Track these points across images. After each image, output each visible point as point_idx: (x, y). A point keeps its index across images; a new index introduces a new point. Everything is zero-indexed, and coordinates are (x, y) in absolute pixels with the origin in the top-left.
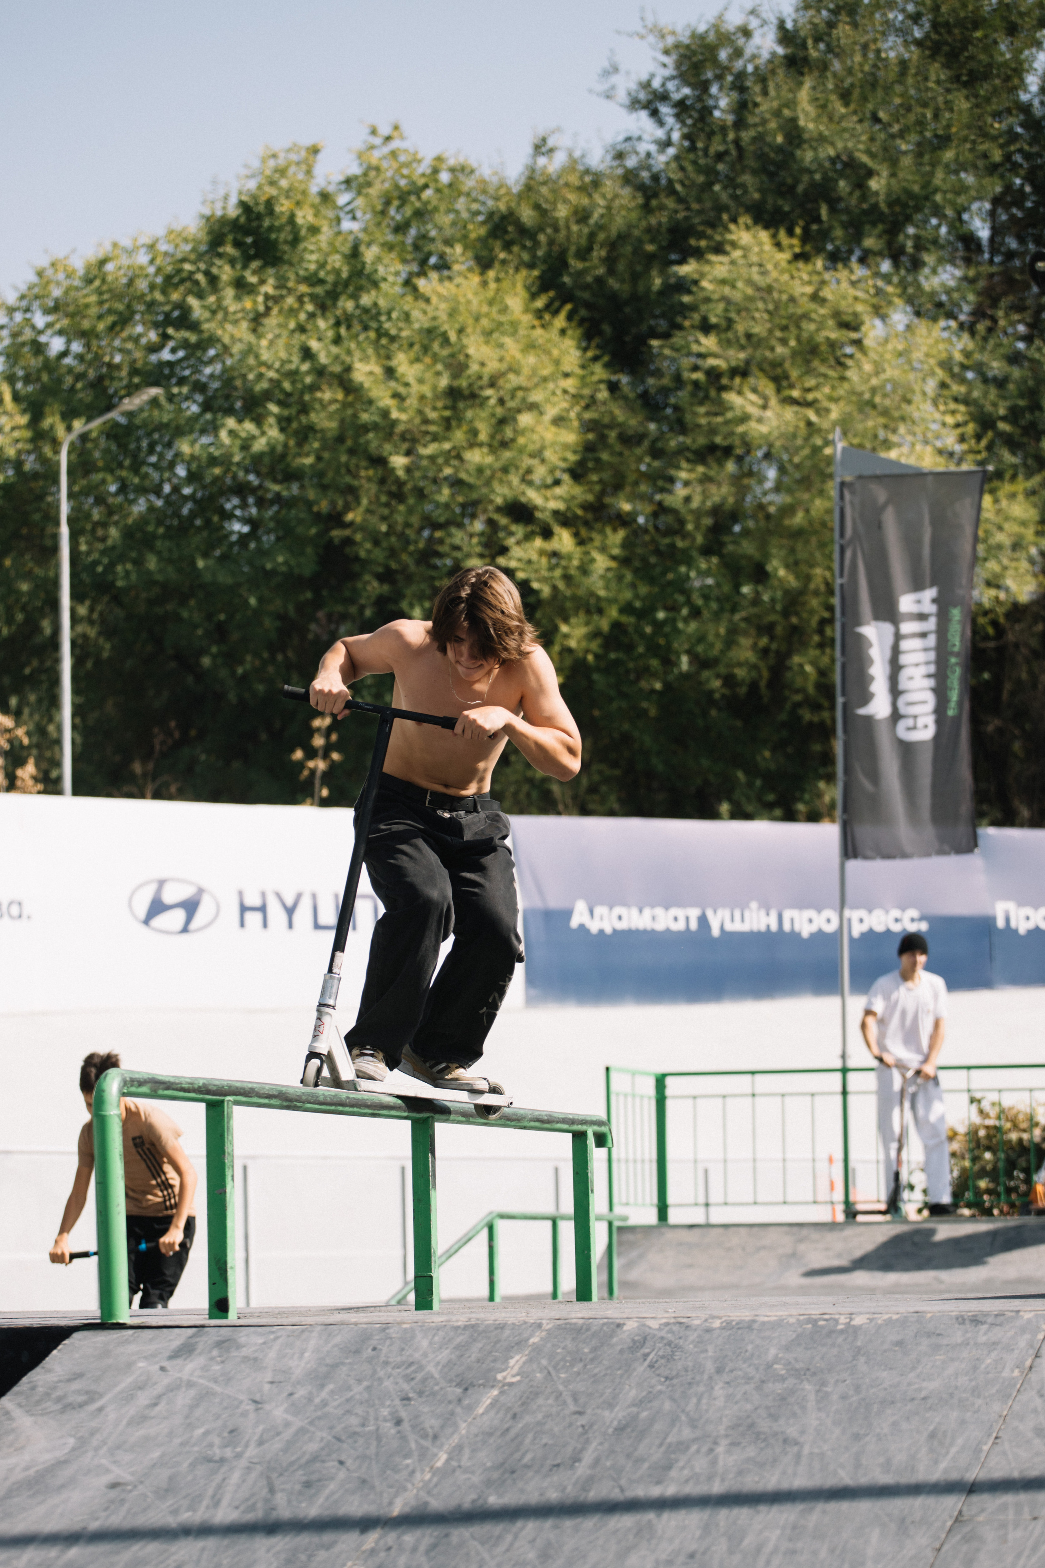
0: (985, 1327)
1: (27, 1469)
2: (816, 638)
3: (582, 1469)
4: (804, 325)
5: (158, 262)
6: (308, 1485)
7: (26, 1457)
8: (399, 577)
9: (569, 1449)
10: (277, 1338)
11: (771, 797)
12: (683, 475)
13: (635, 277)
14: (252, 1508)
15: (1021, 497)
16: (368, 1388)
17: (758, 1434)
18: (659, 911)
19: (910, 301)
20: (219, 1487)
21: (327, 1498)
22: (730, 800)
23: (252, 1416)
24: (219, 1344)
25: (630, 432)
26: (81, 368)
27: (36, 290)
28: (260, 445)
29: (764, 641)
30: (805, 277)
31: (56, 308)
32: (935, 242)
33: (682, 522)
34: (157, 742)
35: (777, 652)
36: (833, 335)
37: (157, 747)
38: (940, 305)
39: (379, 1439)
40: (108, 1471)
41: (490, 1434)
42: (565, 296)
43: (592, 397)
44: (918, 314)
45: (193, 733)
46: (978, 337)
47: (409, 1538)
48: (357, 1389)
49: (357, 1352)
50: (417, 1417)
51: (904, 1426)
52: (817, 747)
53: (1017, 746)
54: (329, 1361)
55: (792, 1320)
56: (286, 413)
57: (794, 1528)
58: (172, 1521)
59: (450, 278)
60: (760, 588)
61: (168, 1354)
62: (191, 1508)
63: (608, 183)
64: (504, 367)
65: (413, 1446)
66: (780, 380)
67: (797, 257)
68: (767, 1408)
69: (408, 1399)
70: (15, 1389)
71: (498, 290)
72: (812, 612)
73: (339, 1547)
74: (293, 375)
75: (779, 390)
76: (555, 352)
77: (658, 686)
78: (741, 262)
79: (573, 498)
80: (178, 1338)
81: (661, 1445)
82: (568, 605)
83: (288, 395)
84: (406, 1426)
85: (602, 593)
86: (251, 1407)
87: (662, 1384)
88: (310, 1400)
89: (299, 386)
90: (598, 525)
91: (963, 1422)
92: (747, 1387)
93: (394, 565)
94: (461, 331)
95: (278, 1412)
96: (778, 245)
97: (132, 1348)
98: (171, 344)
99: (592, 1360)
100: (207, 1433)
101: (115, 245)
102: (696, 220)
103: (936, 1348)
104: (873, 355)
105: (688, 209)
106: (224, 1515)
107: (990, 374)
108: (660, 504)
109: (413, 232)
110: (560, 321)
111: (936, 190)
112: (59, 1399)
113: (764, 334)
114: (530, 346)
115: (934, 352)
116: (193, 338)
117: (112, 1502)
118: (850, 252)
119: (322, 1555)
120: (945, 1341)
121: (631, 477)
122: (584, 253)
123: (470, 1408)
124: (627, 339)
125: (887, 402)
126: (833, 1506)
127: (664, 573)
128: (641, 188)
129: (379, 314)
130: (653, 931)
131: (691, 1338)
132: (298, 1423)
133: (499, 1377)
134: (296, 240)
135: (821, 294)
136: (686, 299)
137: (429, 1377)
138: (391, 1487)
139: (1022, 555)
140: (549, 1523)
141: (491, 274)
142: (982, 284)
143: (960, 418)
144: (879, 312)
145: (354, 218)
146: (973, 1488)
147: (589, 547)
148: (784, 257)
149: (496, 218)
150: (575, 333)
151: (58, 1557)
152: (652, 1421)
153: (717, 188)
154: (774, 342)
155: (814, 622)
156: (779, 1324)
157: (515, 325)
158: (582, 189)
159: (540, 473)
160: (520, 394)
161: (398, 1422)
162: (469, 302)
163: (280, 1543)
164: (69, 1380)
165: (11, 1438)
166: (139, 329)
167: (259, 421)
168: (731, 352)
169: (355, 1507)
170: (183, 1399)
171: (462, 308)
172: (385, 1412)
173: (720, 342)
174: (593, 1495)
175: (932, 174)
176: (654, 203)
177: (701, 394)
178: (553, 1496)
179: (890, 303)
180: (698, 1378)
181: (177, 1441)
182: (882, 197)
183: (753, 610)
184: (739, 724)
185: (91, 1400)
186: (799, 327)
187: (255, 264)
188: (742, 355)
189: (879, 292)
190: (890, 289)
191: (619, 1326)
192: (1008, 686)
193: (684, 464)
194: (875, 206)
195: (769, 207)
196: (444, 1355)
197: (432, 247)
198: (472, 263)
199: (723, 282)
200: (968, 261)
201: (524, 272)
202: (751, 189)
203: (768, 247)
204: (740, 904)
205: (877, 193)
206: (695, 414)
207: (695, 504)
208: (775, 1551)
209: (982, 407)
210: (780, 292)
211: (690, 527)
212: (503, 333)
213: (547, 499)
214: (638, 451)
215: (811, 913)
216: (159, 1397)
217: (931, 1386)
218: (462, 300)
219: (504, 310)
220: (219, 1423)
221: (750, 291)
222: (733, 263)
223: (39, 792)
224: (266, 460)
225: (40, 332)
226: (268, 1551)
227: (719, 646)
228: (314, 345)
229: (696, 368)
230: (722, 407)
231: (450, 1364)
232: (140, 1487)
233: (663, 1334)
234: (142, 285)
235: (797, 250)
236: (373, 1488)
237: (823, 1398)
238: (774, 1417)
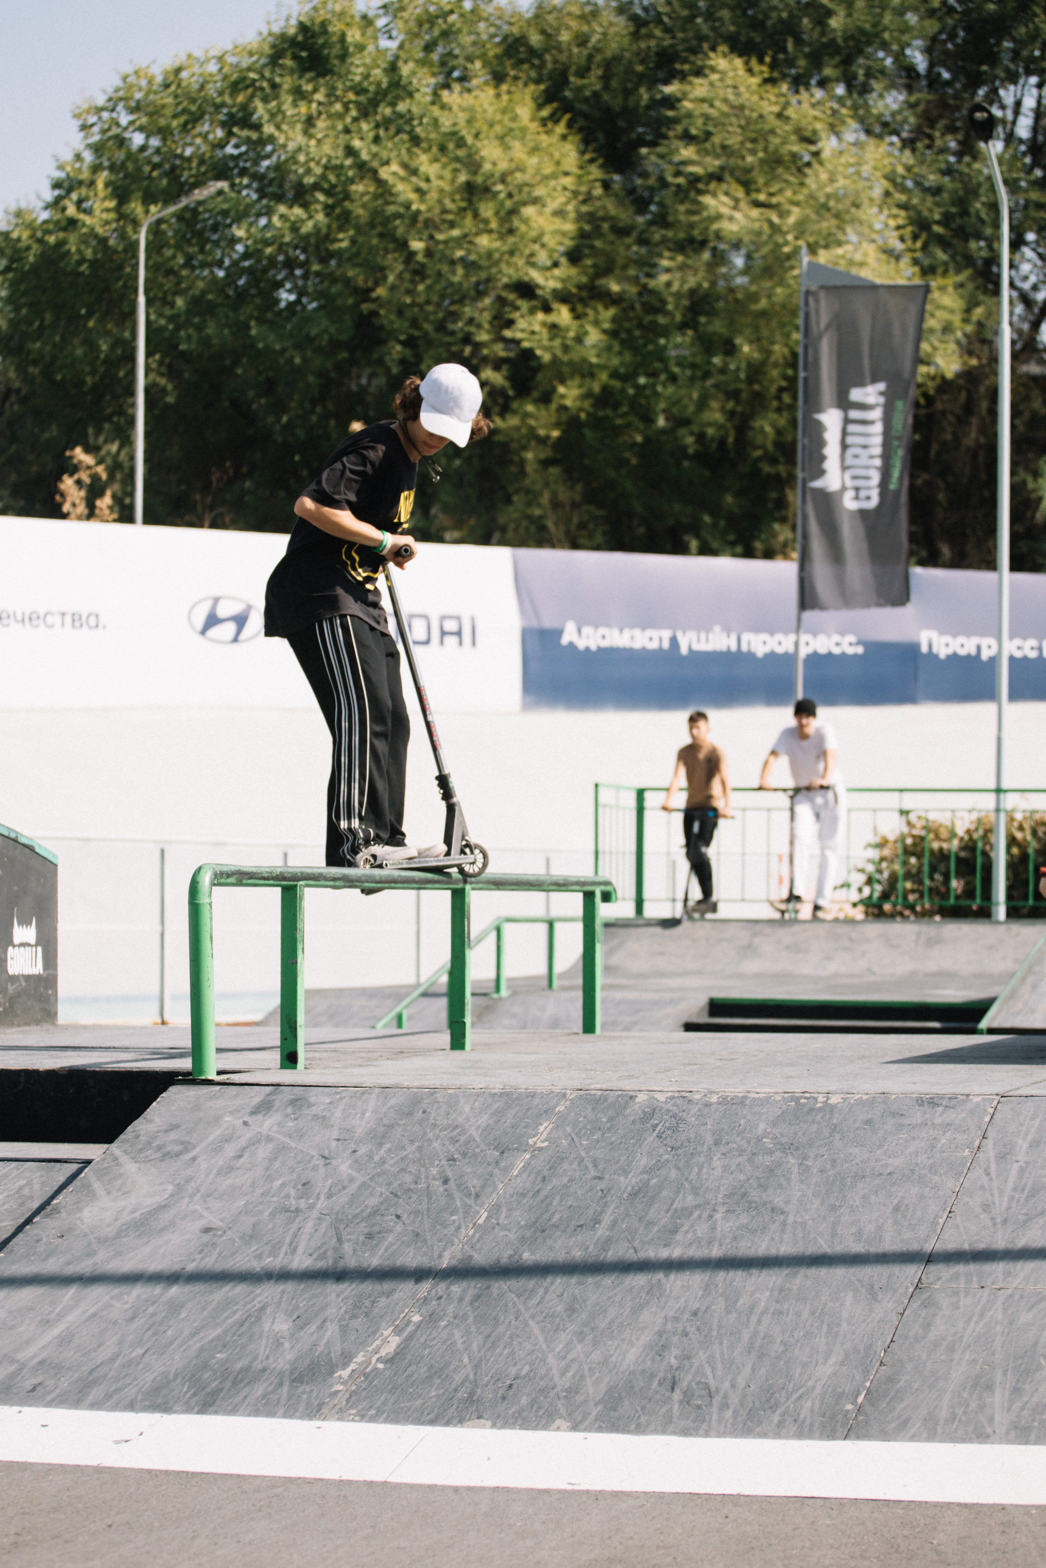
0: (941, 1109)
1: (134, 1211)
2: (775, 403)
3: (602, 1231)
4: (771, 139)
5: (225, 70)
6: (370, 1236)
7: (133, 1200)
8: (421, 342)
9: (591, 1212)
10: (341, 1099)
11: (732, 537)
12: (665, 263)
13: (627, 93)
14: (323, 1256)
15: (950, 289)
16: (419, 1148)
17: (750, 1203)
18: (637, 632)
19: (861, 120)
20: (295, 1235)
21: (386, 1250)
22: (698, 537)
23: (322, 1170)
24: (293, 1102)
25: (621, 225)
26: (156, 159)
27: (121, 94)
28: (308, 227)
29: (731, 405)
30: (773, 99)
31: (137, 109)
32: (882, 72)
33: (664, 302)
34: (214, 478)
35: (743, 414)
36: (795, 148)
37: (214, 484)
38: (885, 125)
39: (429, 1195)
40: (201, 1216)
41: (524, 1195)
42: (566, 107)
43: (589, 193)
44: (868, 132)
45: (244, 469)
46: (918, 153)
47: (456, 1288)
48: (411, 1149)
49: (410, 1114)
50: (462, 1176)
51: (873, 1198)
52: (774, 495)
53: (941, 496)
54: (386, 1122)
55: (778, 1098)
56: (330, 201)
57: (781, 1290)
58: (257, 1266)
59: (469, 91)
60: (728, 359)
61: (249, 1110)
62: (272, 1254)
63: (604, 13)
64: (513, 166)
65: (459, 1203)
66: (747, 185)
67: (766, 81)
68: (758, 1178)
69: (454, 1160)
70: (122, 1137)
71: (510, 100)
72: (772, 381)
73: (396, 1296)
74: (339, 169)
75: (748, 193)
76: (557, 155)
77: (639, 439)
78: (718, 84)
79: (569, 278)
80: (257, 1095)
81: (668, 1211)
82: (566, 369)
83: (334, 186)
84: (452, 1184)
85: (594, 360)
86: (321, 1162)
87: (668, 1153)
88: (371, 1157)
89: (343, 178)
90: (592, 303)
91: (922, 1197)
92: (740, 1159)
93: (417, 333)
94: (477, 136)
95: (344, 1168)
96: (750, 71)
97: (220, 1103)
98: (233, 141)
99: (609, 1129)
100: (283, 1185)
101: (190, 56)
102: (680, 48)
103: (900, 1126)
104: (829, 166)
105: (673, 38)
106: (300, 1262)
107: (927, 184)
108: (645, 286)
109: (440, 50)
110: (560, 129)
111: (885, 29)
112: (159, 1148)
113: (737, 147)
114: (535, 150)
115: (880, 165)
116: (254, 136)
117: (206, 1245)
118: (810, 77)
119: (383, 1301)
120: (906, 1121)
121: (620, 261)
122: (583, 72)
123: (506, 1170)
124: (619, 145)
125: (840, 207)
126: (813, 1272)
127: (645, 345)
128: (634, 18)
129: (412, 119)
130: (631, 650)
131: (693, 1112)
132: (360, 1178)
133: (531, 1142)
134: (343, 56)
135: (786, 113)
136: (670, 113)
137: (471, 1139)
138: (440, 1241)
139: (952, 338)
140: (574, 1280)
141: (504, 87)
142: (921, 108)
143: (901, 222)
144: (834, 129)
145: (390, 38)
146: (930, 1259)
147: (583, 321)
148: (755, 81)
149: (510, 40)
150: (575, 138)
151: (161, 1295)
152: (660, 1187)
153: (699, 20)
154: (744, 152)
155: (773, 390)
156: (766, 1101)
157: (524, 130)
158: (583, 17)
159: (543, 258)
160: (526, 189)
161: (446, 1181)
162: (485, 111)
163: (347, 1289)
164: (167, 1131)
165: (119, 1182)
166: (206, 127)
167: (305, 206)
168: (708, 160)
169: (410, 1259)
170: (263, 1152)
171: (478, 116)
172: (434, 1171)
173: (698, 152)
174: (610, 1255)
175: (881, 15)
176: (643, 31)
177: (681, 196)
178: (577, 1254)
179: (843, 123)
180: (699, 1149)
181: (259, 1191)
182: (839, 34)
183: (723, 378)
184: (707, 473)
185: (186, 1151)
186: (766, 140)
187: (308, 75)
188: (717, 163)
189: (834, 112)
190: (844, 111)
191: (632, 1098)
192: (935, 447)
193: (667, 254)
194: (833, 41)
195: (743, 39)
196: (484, 1120)
197: (455, 62)
198: (489, 77)
199: (703, 100)
200: (909, 89)
201: (532, 87)
202: (727, 23)
203: (741, 72)
204: (705, 627)
205: (834, 30)
206: (677, 211)
207: (675, 287)
208: (765, 1311)
209: (919, 213)
210: (752, 110)
211: (670, 307)
212: (514, 138)
213: (547, 279)
214: (628, 241)
215: (764, 636)
216: (243, 1149)
217: (896, 1162)
218: (479, 109)
219: (515, 118)
220: (294, 1176)
221: (725, 108)
222: (712, 84)
223: (115, 521)
224: (313, 240)
225: (126, 129)
226: (338, 1296)
227: (691, 408)
228: (357, 143)
229: (678, 174)
230: (699, 208)
231: (488, 1128)
232: (229, 1232)
233: (669, 1106)
234: (211, 91)
235: (766, 75)
236: (425, 1241)
237: (805, 1170)
238: (764, 1188)
